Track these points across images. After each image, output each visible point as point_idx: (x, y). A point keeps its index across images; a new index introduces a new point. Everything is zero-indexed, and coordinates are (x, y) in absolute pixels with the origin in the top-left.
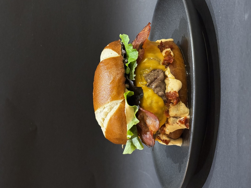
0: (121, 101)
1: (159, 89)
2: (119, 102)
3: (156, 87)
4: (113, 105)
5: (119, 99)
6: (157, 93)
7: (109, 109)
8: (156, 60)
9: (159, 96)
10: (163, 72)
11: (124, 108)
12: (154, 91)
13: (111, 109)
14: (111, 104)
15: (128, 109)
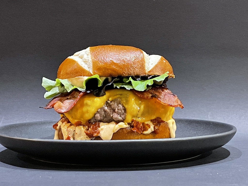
0: (92, 72)
1: (103, 114)
2: (90, 70)
3: (105, 111)
4: (89, 63)
5: (93, 70)
6: (98, 112)
7: (85, 60)
8: (138, 113)
9: (95, 114)
10: (123, 120)
11: (84, 76)
12: (101, 109)
13: (85, 62)
14: (89, 61)
15: (82, 79)
